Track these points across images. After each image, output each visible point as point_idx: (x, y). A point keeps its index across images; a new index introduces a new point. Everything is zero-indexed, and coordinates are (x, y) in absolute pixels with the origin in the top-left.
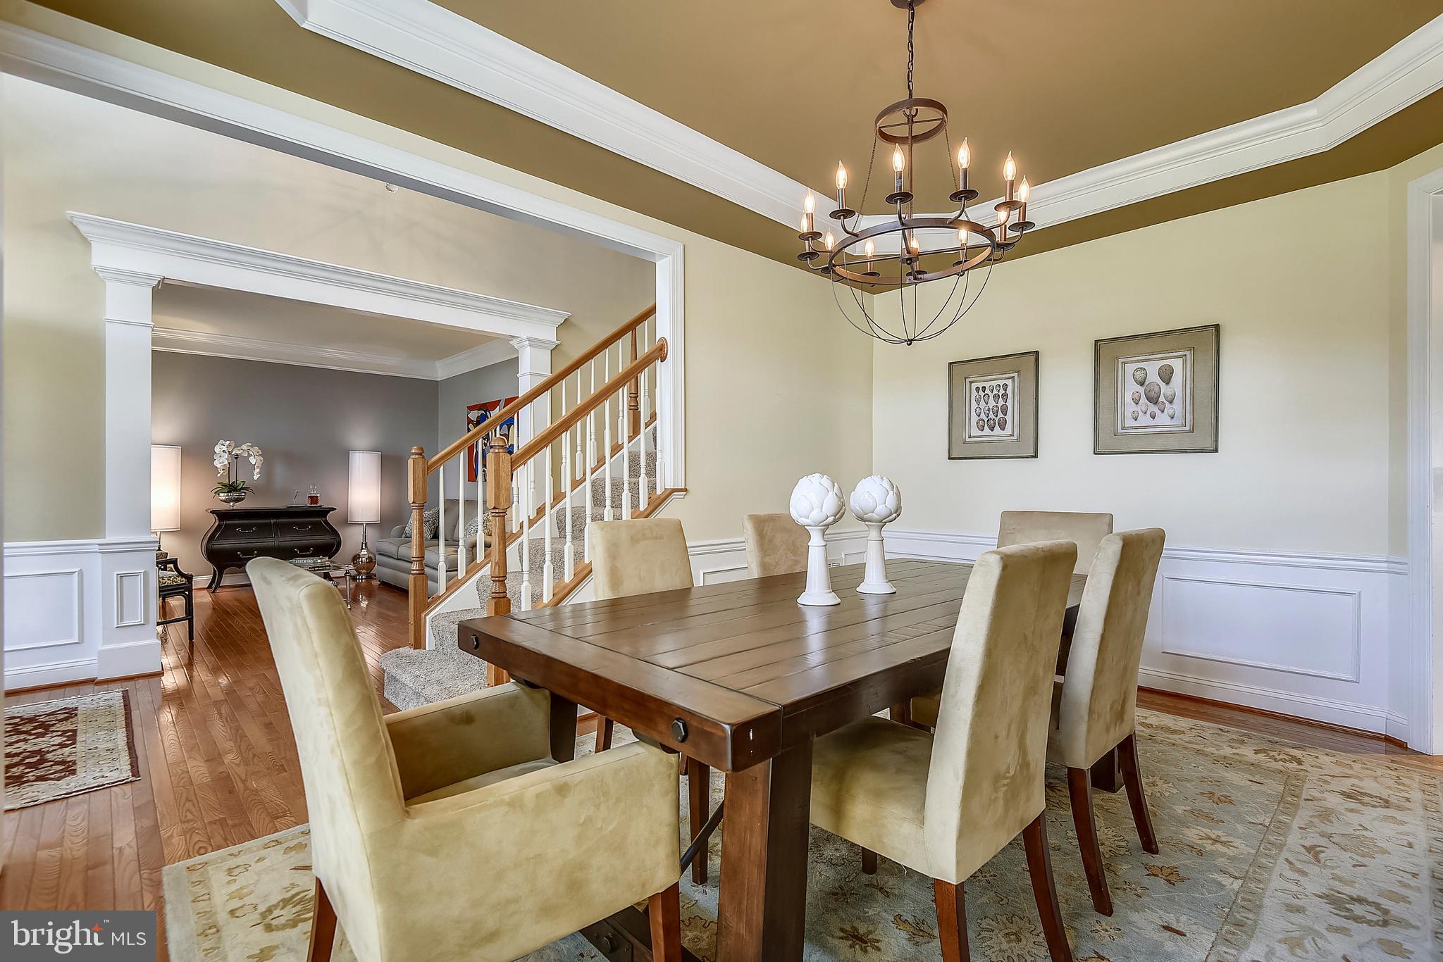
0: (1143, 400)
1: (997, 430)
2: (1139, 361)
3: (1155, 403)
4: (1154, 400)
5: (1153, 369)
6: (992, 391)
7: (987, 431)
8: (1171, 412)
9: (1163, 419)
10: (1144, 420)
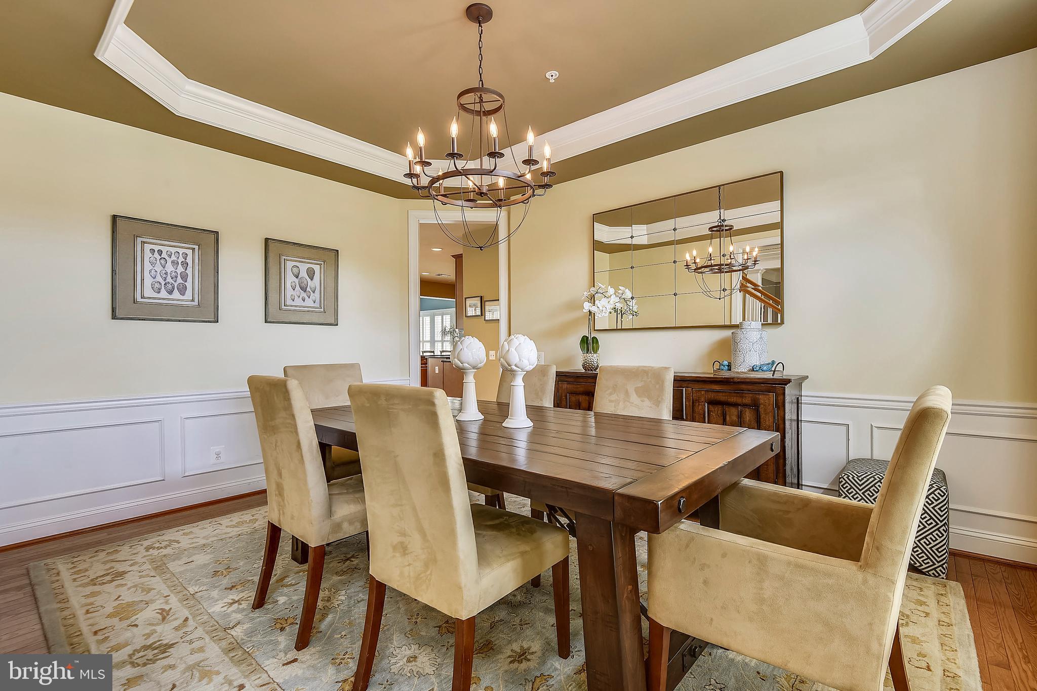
0: (298, 287)
1: (176, 294)
2: (296, 261)
3: (305, 291)
4: (304, 289)
5: (304, 268)
6: (170, 256)
7: (164, 294)
8: (314, 298)
9: (309, 302)
10: (299, 302)
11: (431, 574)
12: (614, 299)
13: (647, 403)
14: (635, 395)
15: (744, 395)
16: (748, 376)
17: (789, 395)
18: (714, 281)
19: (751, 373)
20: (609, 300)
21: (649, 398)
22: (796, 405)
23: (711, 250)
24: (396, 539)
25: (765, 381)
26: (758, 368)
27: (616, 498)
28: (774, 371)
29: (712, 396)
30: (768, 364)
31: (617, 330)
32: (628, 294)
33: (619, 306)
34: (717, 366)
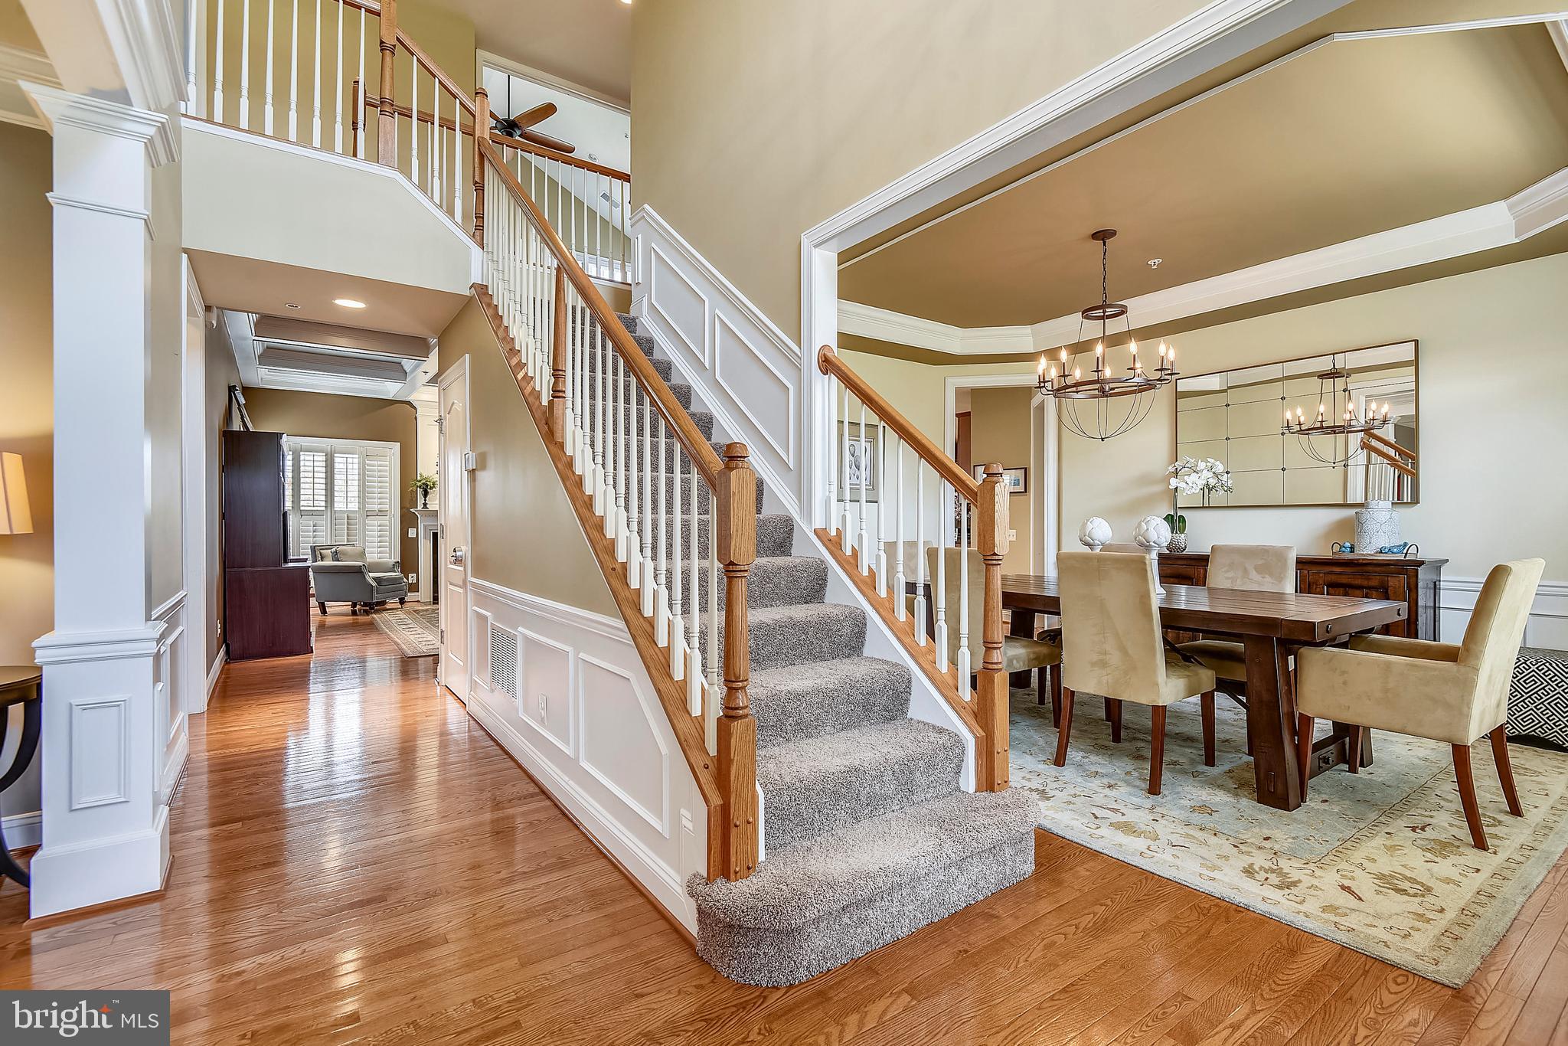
0: (853, 466)
4: (858, 468)
10: (854, 480)
11: (1130, 678)
12: (1206, 474)
13: (1268, 579)
14: (1254, 572)
15: (1370, 577)
16: (1376, 558)
17: (1422, 580)
18: (1324, 444)
19: (1378, 555)
20: (1199, 475)
21: (1271, 575)
22: (1432, 591)
23: (1322, 409)
24: (1095, 658)
25: (1397, 563)
26: (1387, 550)
27: (1283, 622)
28: (1406, 554)
29: (1333, 578)
30: (1400, 546)
31: (1203, 507)
32: (1220, 468)
33: (1212, 482)
34: (1337, 548)
